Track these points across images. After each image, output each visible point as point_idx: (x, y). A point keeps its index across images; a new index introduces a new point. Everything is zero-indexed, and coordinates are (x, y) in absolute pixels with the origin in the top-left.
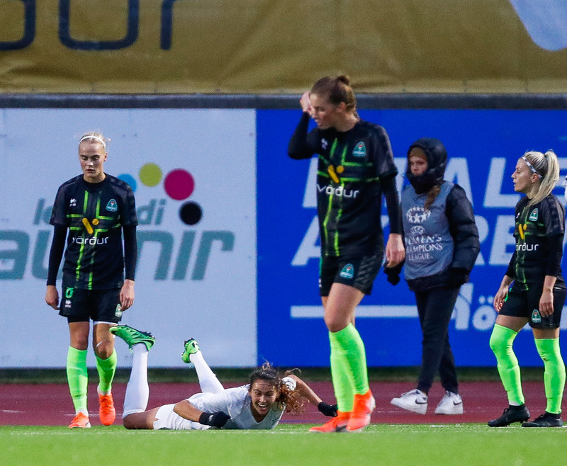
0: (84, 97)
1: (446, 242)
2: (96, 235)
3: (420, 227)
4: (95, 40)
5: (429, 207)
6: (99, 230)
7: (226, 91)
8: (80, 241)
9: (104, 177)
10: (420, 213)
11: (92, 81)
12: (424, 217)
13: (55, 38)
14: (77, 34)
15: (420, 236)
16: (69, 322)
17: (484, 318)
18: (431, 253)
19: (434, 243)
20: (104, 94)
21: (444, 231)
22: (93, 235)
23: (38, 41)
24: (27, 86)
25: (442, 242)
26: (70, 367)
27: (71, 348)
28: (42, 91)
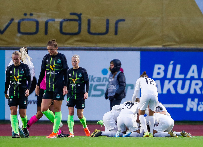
0: (94, 48)
1: (117, 87)
2: (76, 83)
3: (111, 83)
4: (97, 32)
5: (114, 77)
6: (77, 82)
7: (132, 47)
8: (72, 85)
9: (79, 67)
10: (111, 79)
11: (96, 43)
12: (112, 80)
13: (86, 32)
14: (92, 31)
15: (111, 85)
16: (68, 107)
17: (201, 108)
18: (113, 90)
19: (114, 87)
20: (99, 47)
21: (117, 84)
22: (75, 83)
23: (82, 33)
24: (79, 45)
25: (116, 87)
26: (69, 121)
27: (69, 115)
28: (82, 46)
